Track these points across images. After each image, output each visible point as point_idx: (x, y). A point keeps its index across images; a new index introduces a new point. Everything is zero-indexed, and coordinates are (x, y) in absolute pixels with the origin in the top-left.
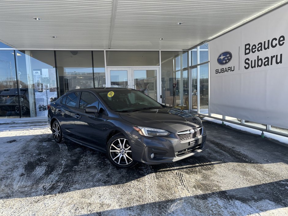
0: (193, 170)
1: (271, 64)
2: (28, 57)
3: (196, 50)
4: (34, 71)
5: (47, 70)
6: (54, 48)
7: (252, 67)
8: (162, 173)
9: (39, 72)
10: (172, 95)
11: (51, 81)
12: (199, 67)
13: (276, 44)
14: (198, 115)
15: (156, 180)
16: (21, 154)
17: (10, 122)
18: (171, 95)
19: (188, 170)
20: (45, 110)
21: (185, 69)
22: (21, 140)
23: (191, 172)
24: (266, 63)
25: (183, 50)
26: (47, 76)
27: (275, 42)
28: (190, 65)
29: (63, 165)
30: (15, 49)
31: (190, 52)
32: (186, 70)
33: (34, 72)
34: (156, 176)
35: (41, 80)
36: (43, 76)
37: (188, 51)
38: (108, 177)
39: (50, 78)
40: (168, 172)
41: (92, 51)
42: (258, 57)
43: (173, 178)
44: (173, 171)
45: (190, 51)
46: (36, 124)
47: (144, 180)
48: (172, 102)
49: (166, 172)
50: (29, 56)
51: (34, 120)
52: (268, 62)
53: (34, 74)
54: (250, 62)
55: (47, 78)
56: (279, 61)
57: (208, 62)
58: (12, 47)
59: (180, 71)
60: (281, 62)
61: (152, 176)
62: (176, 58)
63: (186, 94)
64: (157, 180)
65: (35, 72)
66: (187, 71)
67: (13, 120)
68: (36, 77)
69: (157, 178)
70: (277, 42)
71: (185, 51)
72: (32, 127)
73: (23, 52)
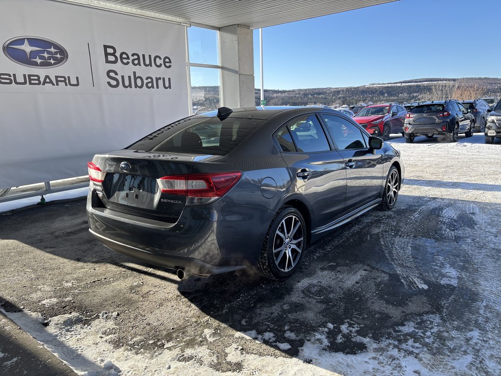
1: (158, 87)
7: (125, 86)
13: (161, 65)
24: (150, 85)
27: (159, 62)
42: (134, 73)
52: (152, 83)
54: (119, 78)
56: (167, 85)
60: (170, 87)
70: (162, 62)
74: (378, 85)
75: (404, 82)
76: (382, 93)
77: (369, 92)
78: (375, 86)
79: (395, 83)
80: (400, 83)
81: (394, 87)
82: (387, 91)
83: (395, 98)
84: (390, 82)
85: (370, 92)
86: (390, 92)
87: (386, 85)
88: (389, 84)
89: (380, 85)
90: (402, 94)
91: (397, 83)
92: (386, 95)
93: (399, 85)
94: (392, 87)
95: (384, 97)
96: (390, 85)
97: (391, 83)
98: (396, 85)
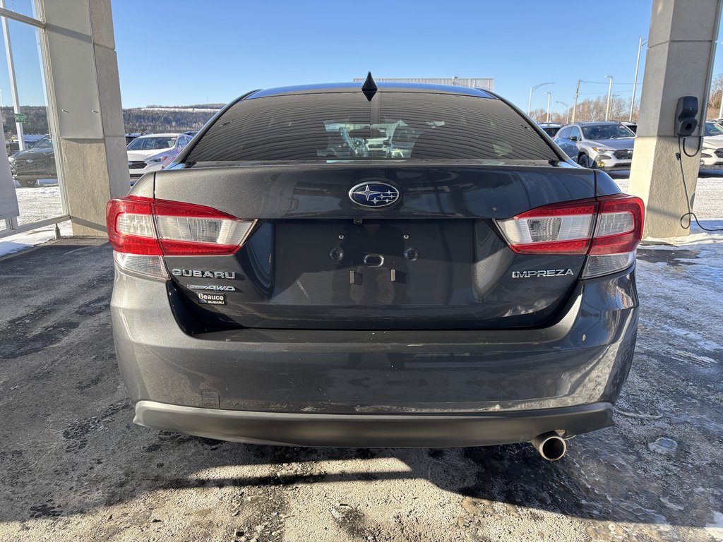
74: (160, 109)
75: (197, 107)
76: (167, 121)
77: (148, 119)
78: (156, 109)
79: (184, 108)
80: (191, 107)
81: (184, 112)
82: (174, 118)
83: (188, 129)
84: (176, 105)
85: (150, 117)
86: (179, 120)
87: (172, 110)
88: (175, 107)
89: (163, 109)
90: (196, 122)
91: (187, 108)
92: (174, 124)
93: (190, 110)
94: (181, 113)
95: (171, 126)
96: (177, 110)
97: (178, 107)
98: (186, 110)
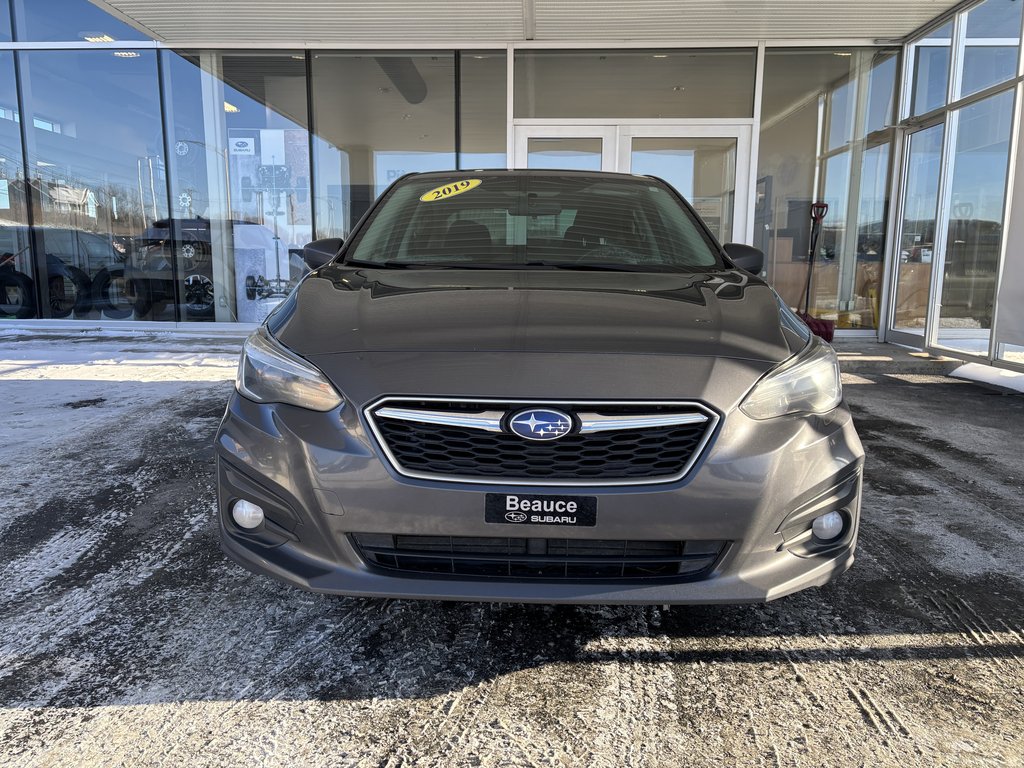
0: (951, 679)
2: (210, 81)
3: (946, 42)
4: (231, 140)
5: (281, 133)
6: (305, 41)
8: (722, 673)
9: (251, 141)
10: (804, 261)
11: (293, 182)
12: (954, 117)
14: (926, 355)
15: (672, 734)
16: (61, 458)
17: (142, 334)
18: (795, 259)
19: (917, 674)
20: (268, 296)
21: (875, 139)
22: (122, 403)
23: (947, 697)
25: (876, 40)
26: (280, 161)
28: (905, 113)
29: (188, 535)
30: (159, 45)
31: (910, 51)
32: (880, 143)
33: (233, 141)
34: (679, 702)
35: (257, 176)
36: (266, 161)
37: (901, 48)
38: (368, 655)
39: (289, 170)
40: (769, 674)
41: (457, 52)
43: (801, 740)
44: (800, 669)
45: (912, 47)
46: (218, 347)
47: (588, 721)
48: (802, 288)
49: (752, 669)
50: (215, 79)
51: (223, 332)
53: (232, 153)
55: (278, 168)
57: (1013, 84)
58: (152, 35)
59: (849, 154)
61: (652, 691)
62: (835, 95)
63: (872, 258)
64: (681, 738)
65: (237, 145)
66: (887, 145)
67: (152, 329)
68: (239, 162)
69: (685, 718)
71: (887, 52)
72: (201, 355)
73: (193, 57)
